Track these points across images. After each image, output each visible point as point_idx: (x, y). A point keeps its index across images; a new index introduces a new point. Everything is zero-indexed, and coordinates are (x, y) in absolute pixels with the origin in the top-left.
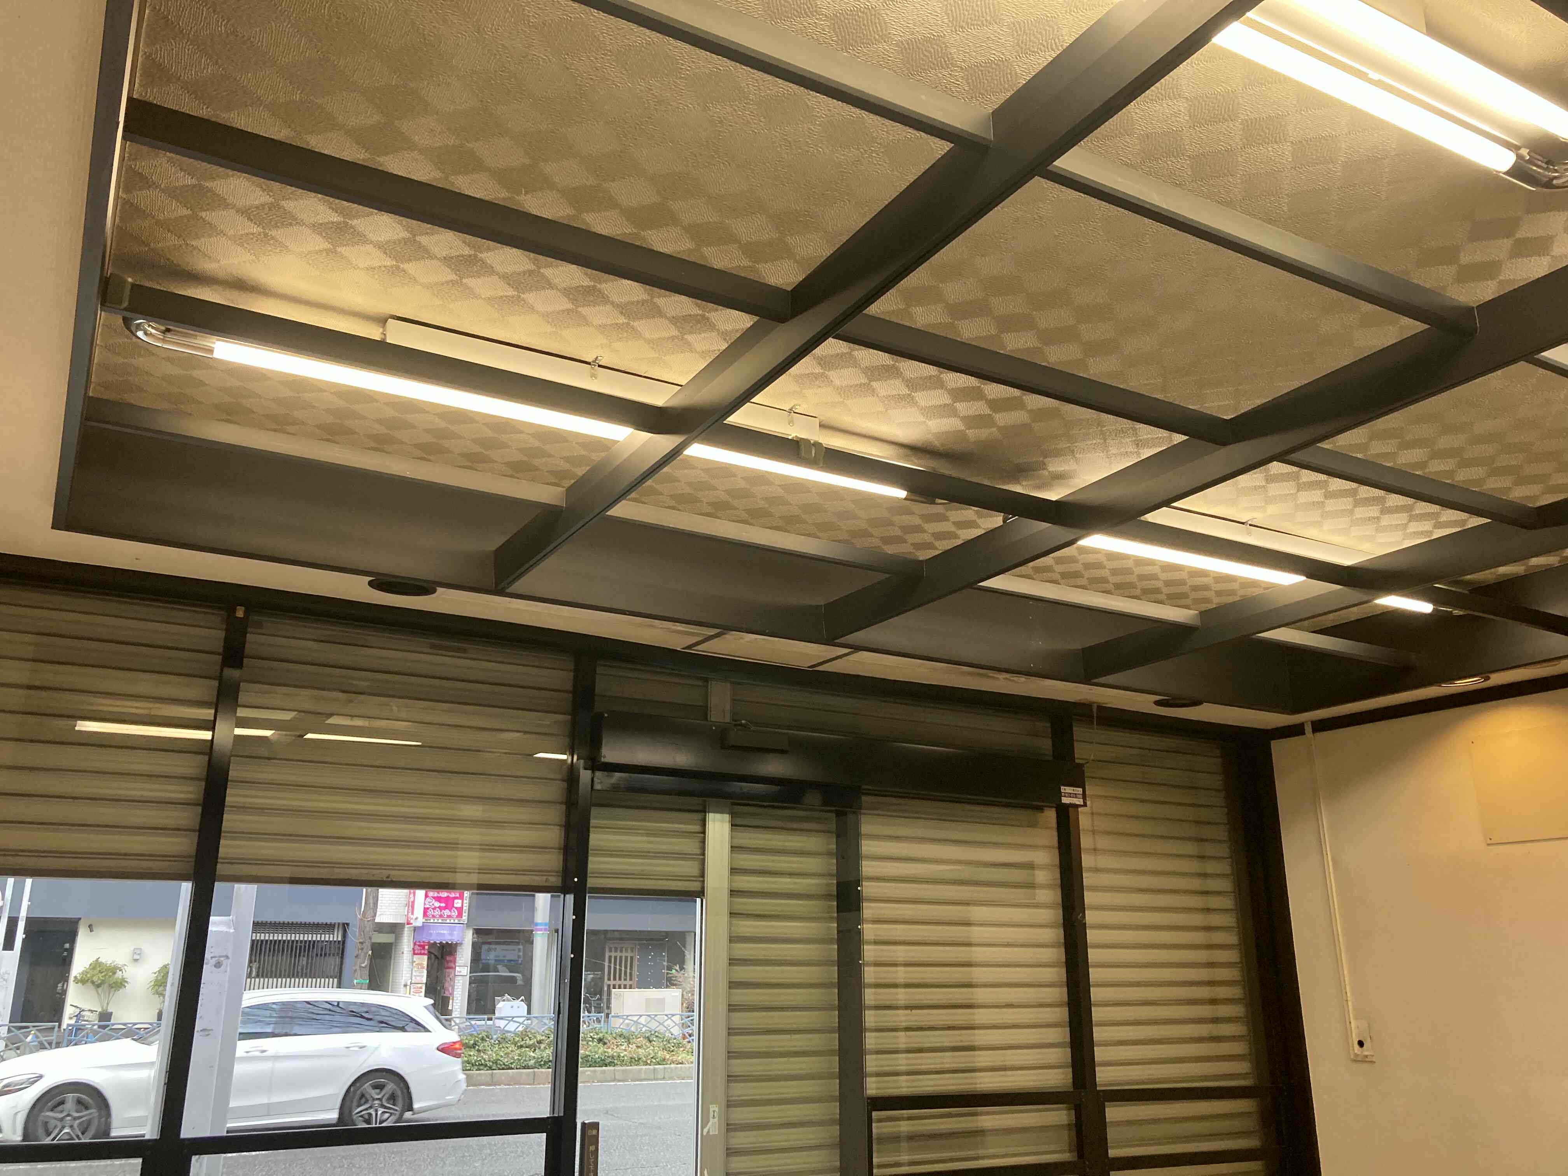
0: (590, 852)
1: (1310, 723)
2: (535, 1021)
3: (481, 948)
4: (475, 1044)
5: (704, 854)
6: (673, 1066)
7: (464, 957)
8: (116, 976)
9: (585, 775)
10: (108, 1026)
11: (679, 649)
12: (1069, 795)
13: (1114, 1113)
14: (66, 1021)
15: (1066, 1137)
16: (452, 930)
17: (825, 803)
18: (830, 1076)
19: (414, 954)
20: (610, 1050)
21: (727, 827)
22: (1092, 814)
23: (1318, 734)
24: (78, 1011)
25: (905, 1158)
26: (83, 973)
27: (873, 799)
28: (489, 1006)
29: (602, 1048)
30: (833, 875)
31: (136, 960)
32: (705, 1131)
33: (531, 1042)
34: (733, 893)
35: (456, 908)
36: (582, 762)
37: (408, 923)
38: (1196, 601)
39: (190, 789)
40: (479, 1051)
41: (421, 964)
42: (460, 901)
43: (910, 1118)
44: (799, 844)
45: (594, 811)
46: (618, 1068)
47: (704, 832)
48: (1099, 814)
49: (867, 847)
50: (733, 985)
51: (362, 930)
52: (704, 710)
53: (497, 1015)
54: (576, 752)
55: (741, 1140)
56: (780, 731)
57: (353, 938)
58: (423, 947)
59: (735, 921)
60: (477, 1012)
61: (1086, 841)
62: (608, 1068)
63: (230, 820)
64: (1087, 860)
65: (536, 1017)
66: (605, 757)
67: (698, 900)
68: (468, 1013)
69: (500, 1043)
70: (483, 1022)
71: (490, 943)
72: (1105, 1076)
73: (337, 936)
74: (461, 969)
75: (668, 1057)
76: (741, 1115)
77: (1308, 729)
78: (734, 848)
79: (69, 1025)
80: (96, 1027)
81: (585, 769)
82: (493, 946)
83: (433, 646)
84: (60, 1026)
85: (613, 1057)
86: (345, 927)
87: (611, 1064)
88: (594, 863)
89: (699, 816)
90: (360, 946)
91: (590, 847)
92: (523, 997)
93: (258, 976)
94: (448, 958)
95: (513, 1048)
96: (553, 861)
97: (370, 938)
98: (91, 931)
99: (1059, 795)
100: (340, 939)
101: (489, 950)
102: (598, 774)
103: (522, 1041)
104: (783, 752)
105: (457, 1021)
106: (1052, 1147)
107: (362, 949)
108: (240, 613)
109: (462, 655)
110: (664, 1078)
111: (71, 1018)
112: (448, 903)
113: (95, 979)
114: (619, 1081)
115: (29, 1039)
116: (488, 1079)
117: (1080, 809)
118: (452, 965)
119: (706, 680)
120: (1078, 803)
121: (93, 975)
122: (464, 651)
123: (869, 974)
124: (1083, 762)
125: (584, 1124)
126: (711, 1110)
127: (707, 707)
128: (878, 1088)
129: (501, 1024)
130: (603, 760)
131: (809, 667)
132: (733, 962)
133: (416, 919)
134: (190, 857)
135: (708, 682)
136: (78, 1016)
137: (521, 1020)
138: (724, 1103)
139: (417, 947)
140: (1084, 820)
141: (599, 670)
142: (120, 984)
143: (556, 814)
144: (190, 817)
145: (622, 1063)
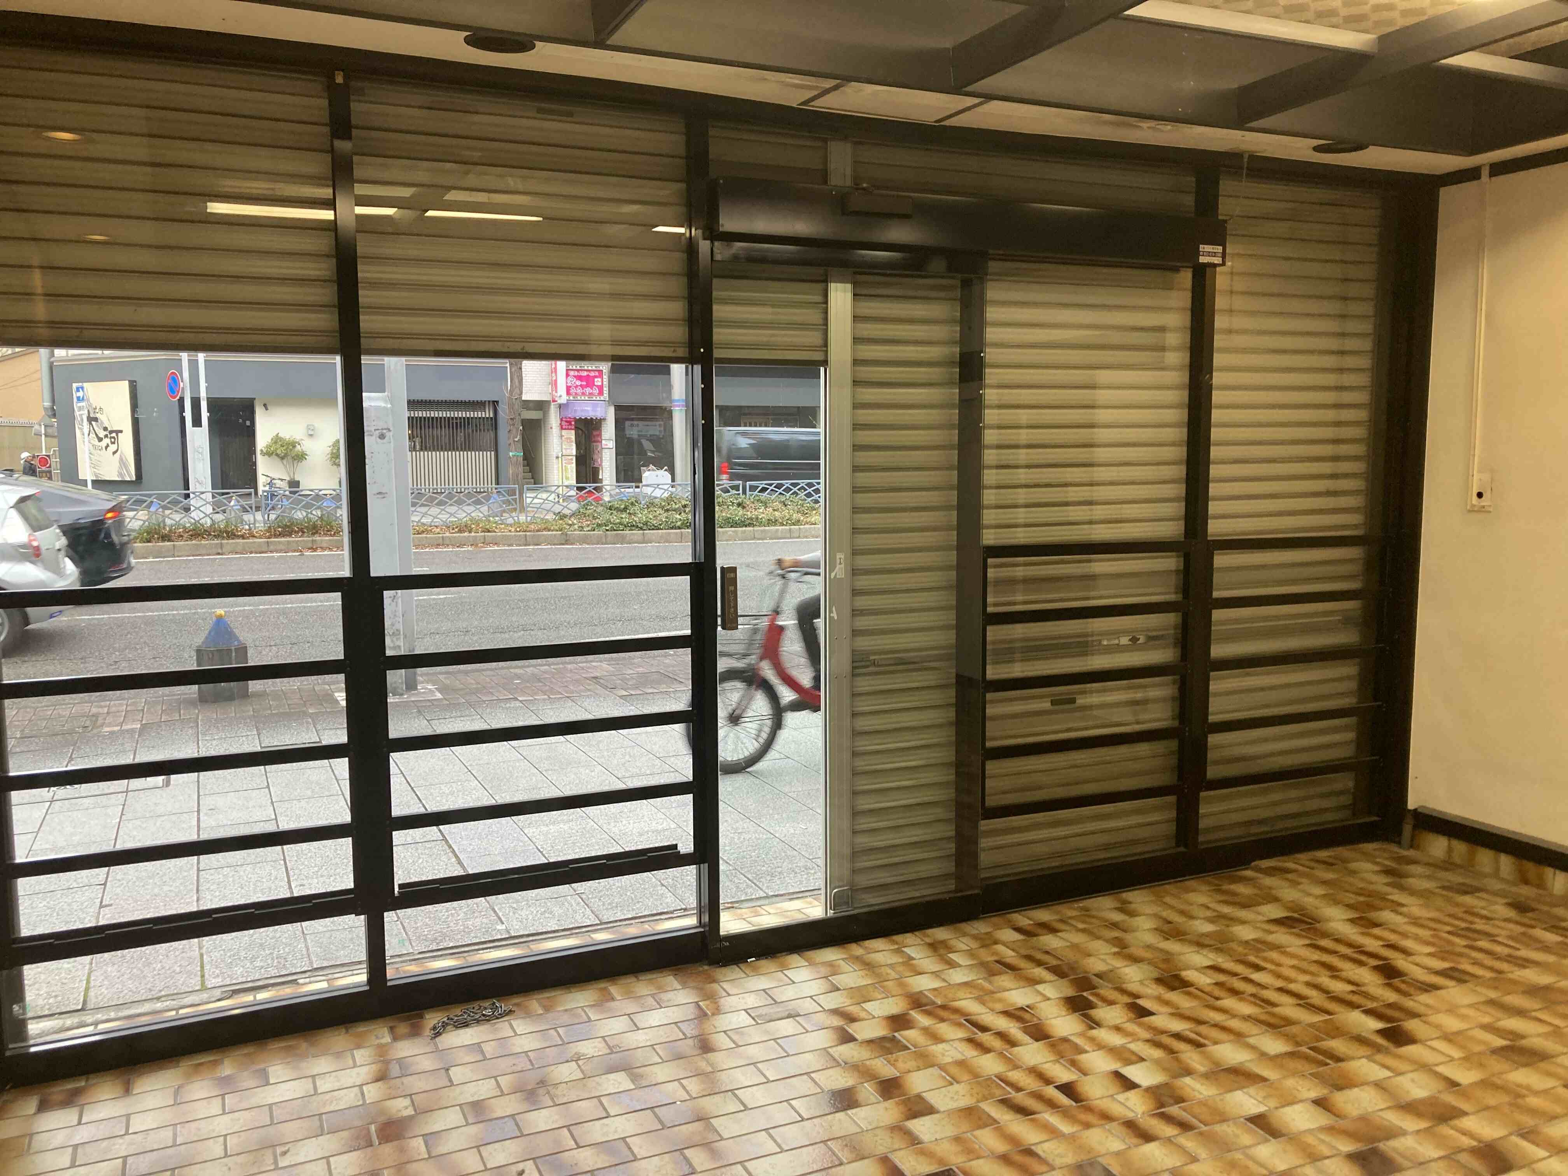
0: (714, 323)
1: (1488, 168)
2: (680, 488)
3: (624, 424)
4: (625, 509)
5: (826, 325)
6: (807, 526)
7: (608, 432)
8: (296, 449)
9: (704, 246)
10: (297, 492)
11: (795, 106)
12: (1208, 254)
13: (1221, 560)
14: (261, 488)
15: (1173, 580)
16: (594, 407)
17: (950, 269)
18: (948, 528)
19: (562, 428)
20: (749, 513)
21: (849, 296)
22: (1232, 273)
23: (1493, 179)
24: (269, 480)
25: (1019, 598)
26: (267, 447)
27: (999, 264)
28: (636, 477)
29: (741, 512)
30: (956, 343)
31: (311, 435)
32: (833, 575)
33: (677, 506)
34: (856, 362)
35: (597, 386)
36: (700, 232)
37: (554, 401)
38: (1377, 24)
39: (323, 266)
40: (629, 514)
41: (570, 438)
42: (600, 380)
43: (1025, 565)
44: (924, 313)
45: (716, 282)
46: (756, 528)
47: (826, 302)
48: (1240, 274)
49: (992, 313)
50: (857, 448)
51: (511, 406)
52: (824, 175)
53: (644, 482)
54: (693, 223)
55: (863, 582)
56: (904, 194)
57: (504, 413)
58: (569, 423)
59: (860, 390)
60: (626, 480)
61: (1220, 302)
62: (748, 529)
63: (365, 296)
64: (1220, 322)
65: (679, 485)
66: (723, 225)
67: (822, 369)
68: (617, 481)
69: (648, 507)
70: (631, 490)
71: (632, 419)
72: (1216, 528)
73: (488, 413)
74: (607, 442)
75: (802, 518)
76: (863, 562)
77: (1485, 172)
78: (856, 318)
79: (264, 491)
80: (287, 493)
81: (705, 239)
82: (635, 423)
83: (540, 110)
84: (256, 493)
85: (751, 519)
86: (495, 403)
87: (749, 525)
88: (719, 334)
89: (820, 286)
90: (511, 422)
91: (714, 319)
92: (666, 468)
93: (421, 449)
94: (595, 433)
95: (660, 511)
96: (679, 333)
97: (519, 415)
98: (267, 409)
99: (1197, 254)
100: (491, 416)
101: (632, 425)
102: (716, 243)
103: (667, 505)
104: (905, 217)
105: (608, 488)
106: (1159, 590)
107: (514, 425)
108: (339, 79)
109: (569, 119)
110: (799, 537)
111: (265, 486)
112: (588, 381)
113: (279, 452)
114: (759, 539)
115: (232, 503)
116: (640, 538)
117: (1218, 269)
118: (596, 439)
119: (825, 141)
120: (1216, 262)
121: (277, 449)
122: (570, 114)
123: (990, 436)
124: (1228, 218)
125: (722, 569)
126: (838, 557)
127: (826, 170)
128: (995, 539)
129: (648, 490)
130: (721, 229)
131: (936, 122)
132: (857, 427)
133: (560, 396)
134: (334, 332)
135: (826, 143)
136: (271, 484)
137: (666, 487)
138: (849, 551)
139: (564, 423)
140: (1221, 281)
141: (712, 132)
142: (301, 457)
143: (678, 285)
144: (328, 294)
145: (761, 524)
